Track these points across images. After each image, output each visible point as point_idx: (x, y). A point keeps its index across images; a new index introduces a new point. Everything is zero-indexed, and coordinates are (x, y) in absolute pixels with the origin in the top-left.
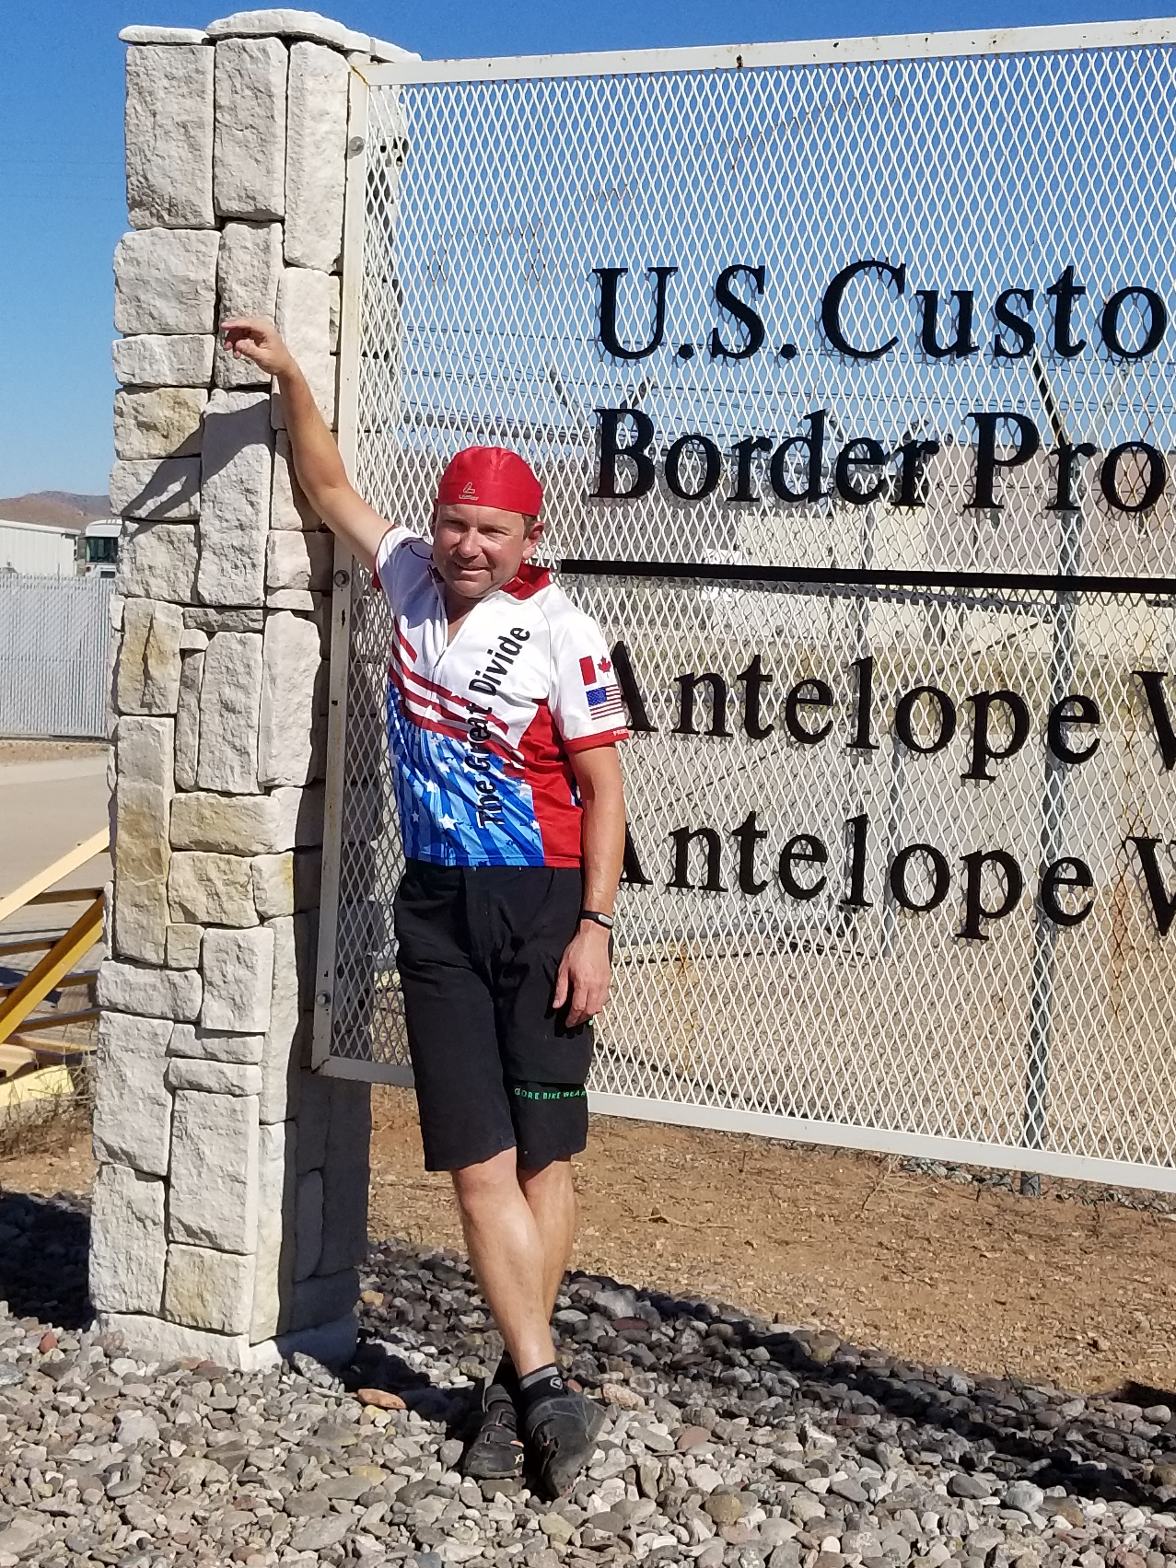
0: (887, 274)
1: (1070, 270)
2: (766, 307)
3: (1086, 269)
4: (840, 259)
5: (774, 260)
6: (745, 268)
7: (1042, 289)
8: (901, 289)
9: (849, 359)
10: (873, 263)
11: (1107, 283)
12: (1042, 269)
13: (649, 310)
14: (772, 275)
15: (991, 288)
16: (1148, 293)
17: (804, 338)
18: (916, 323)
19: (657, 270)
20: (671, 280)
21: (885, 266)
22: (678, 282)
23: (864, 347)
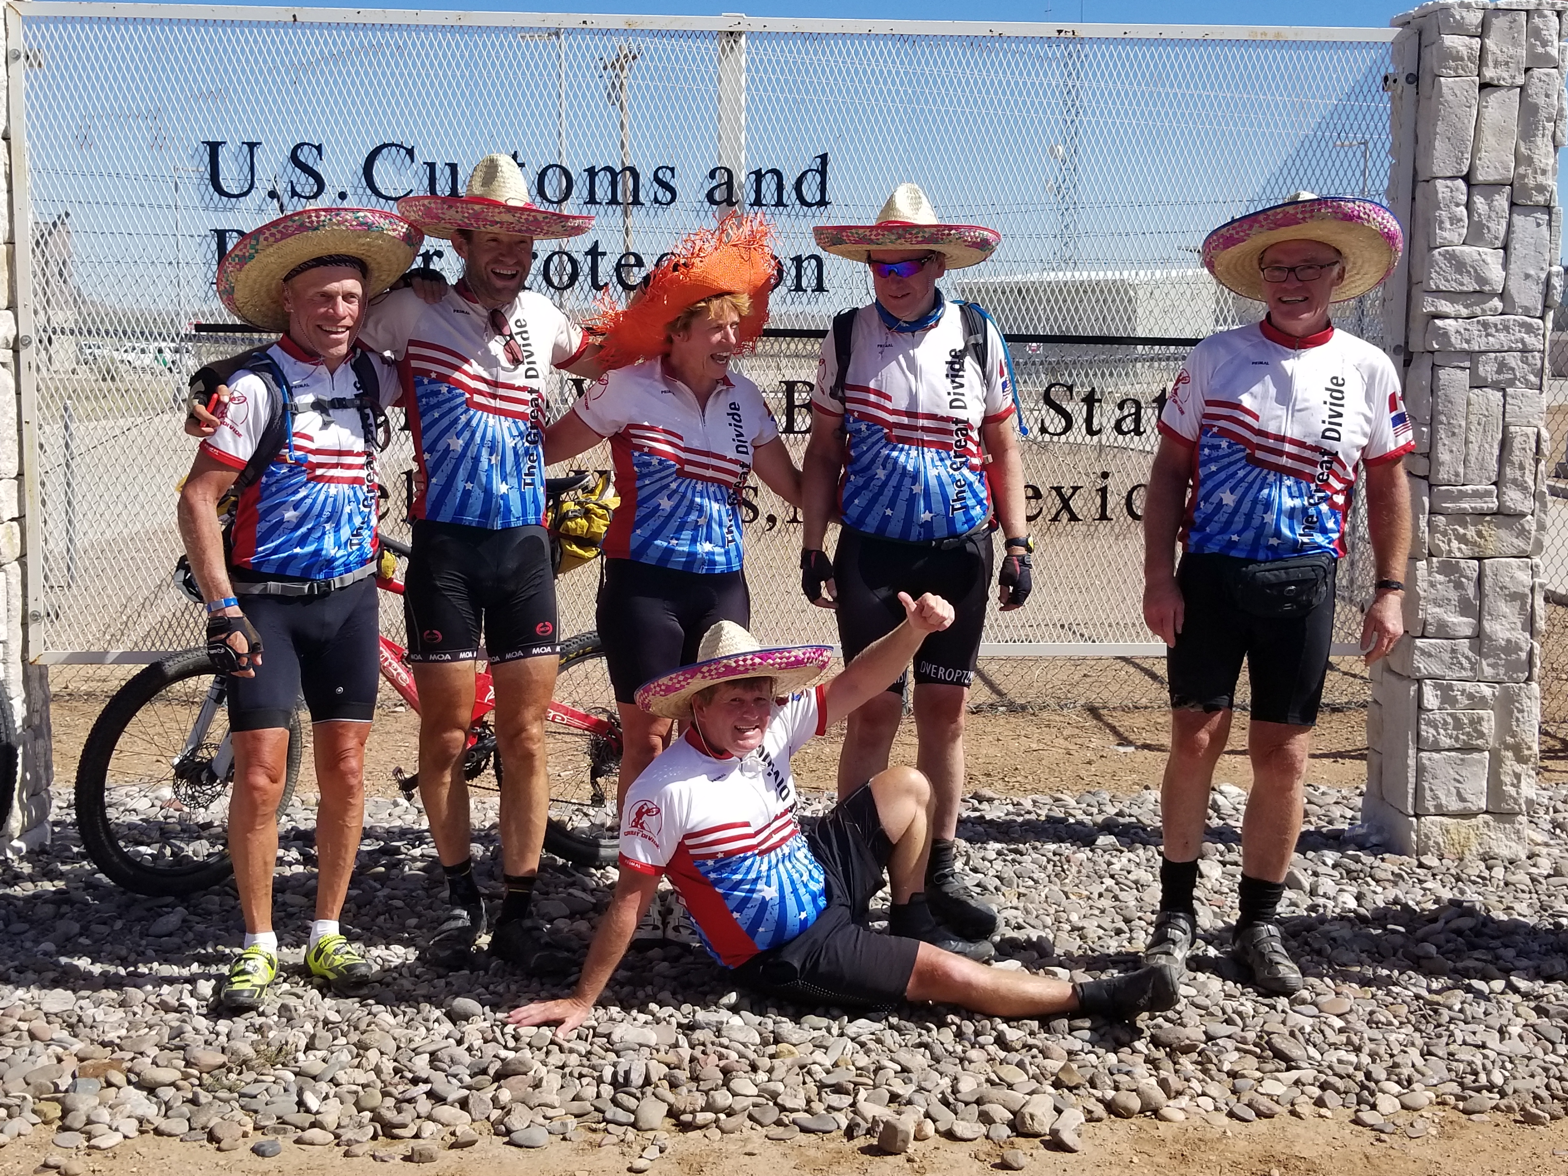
0: (403, 152)
2: (325, 168)
4: (372, 141)
5: (328, 140)
6: (308, 144)
8: (413, 161)
9: (382, 201)
10: (393, 145)
11: (538, 162)
13: (244, 169)
14: (326, 148)
16: (561, 167)
17: (353, 188)
18: (424, 181)
19: (248, 144)
20: (258, 151)
21: (401, 146)
22: (263, 152)
23: (391, 194)
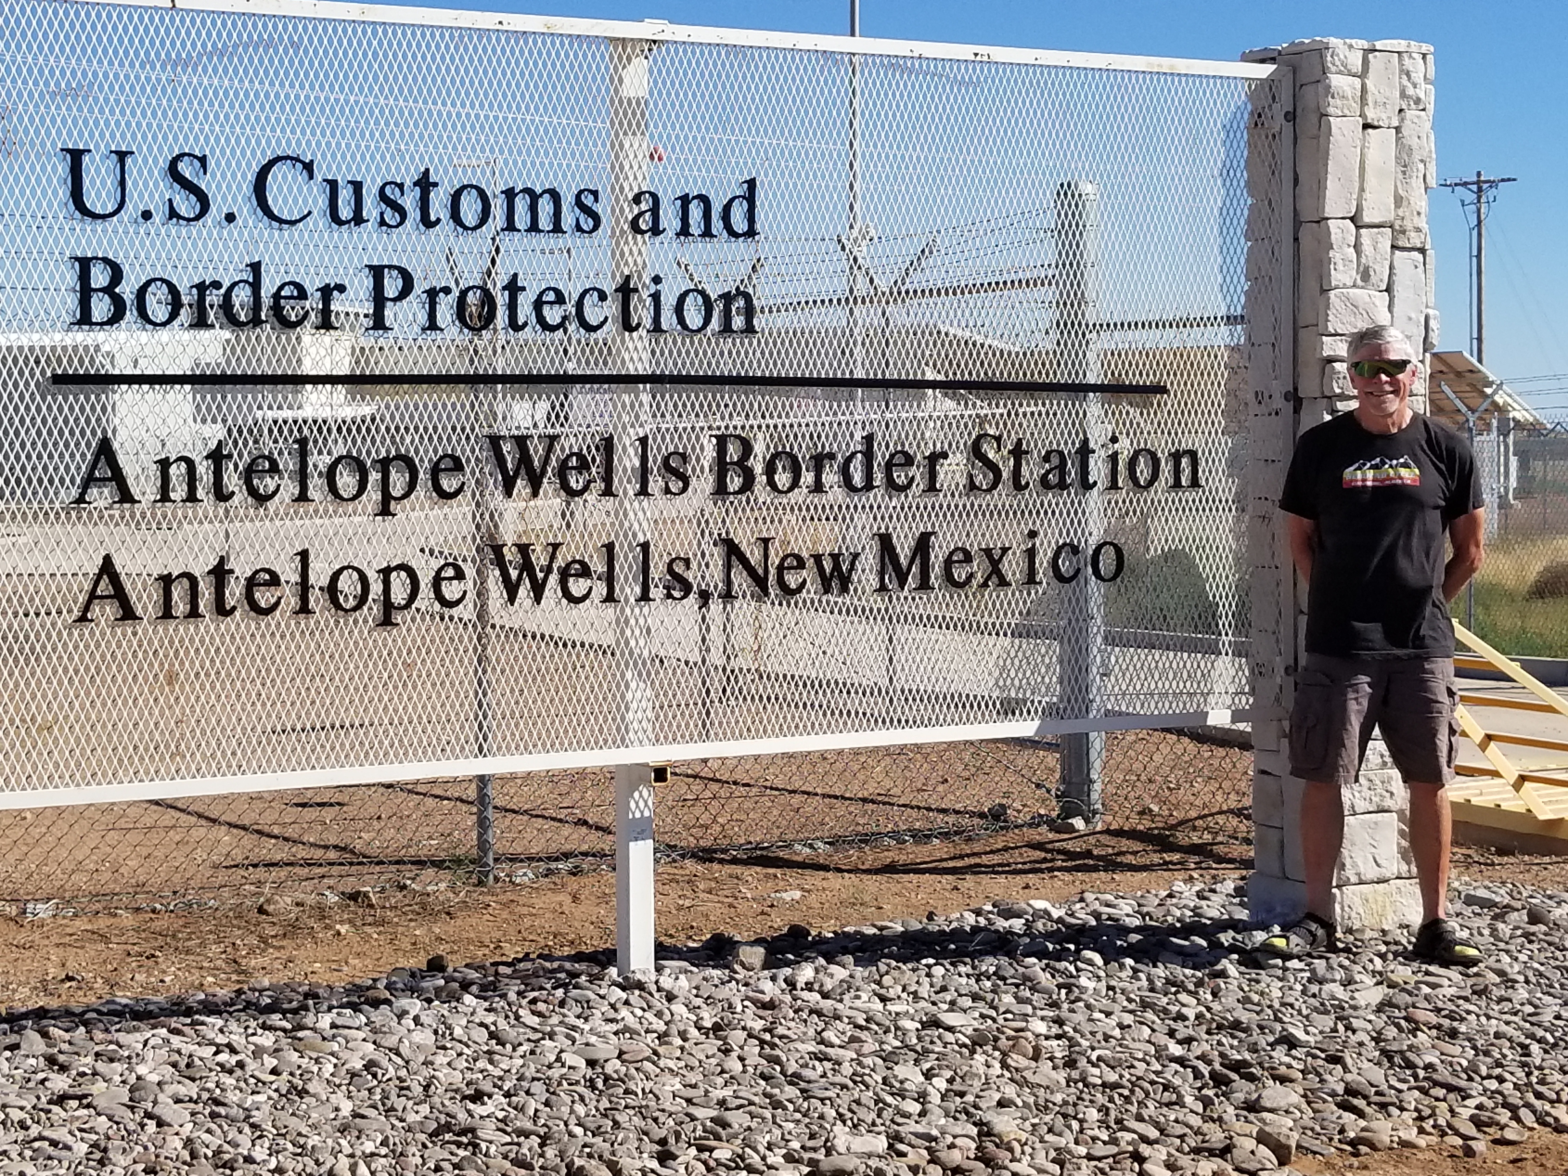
0: (299, 166)
1: (427, 170)
2: (208, 184)
3: (436, 170)
4: (263, 152)
5: (212, 151)
6: (189, 155)
7: (408, 183)
8: (311, 177)
9: (275, 224)
10: (288, 158)
11: (451, 180)
12: (407, 169)
13: (111, 183)
14: (210, 160)
15: (373, 180)
16: (476, 188)
17: (240, 209)
18: (323, 202)
19: (116, 152)
20: (129, 161)
21: (297, 159)
22: (135, 162)
23: (285, 216)
